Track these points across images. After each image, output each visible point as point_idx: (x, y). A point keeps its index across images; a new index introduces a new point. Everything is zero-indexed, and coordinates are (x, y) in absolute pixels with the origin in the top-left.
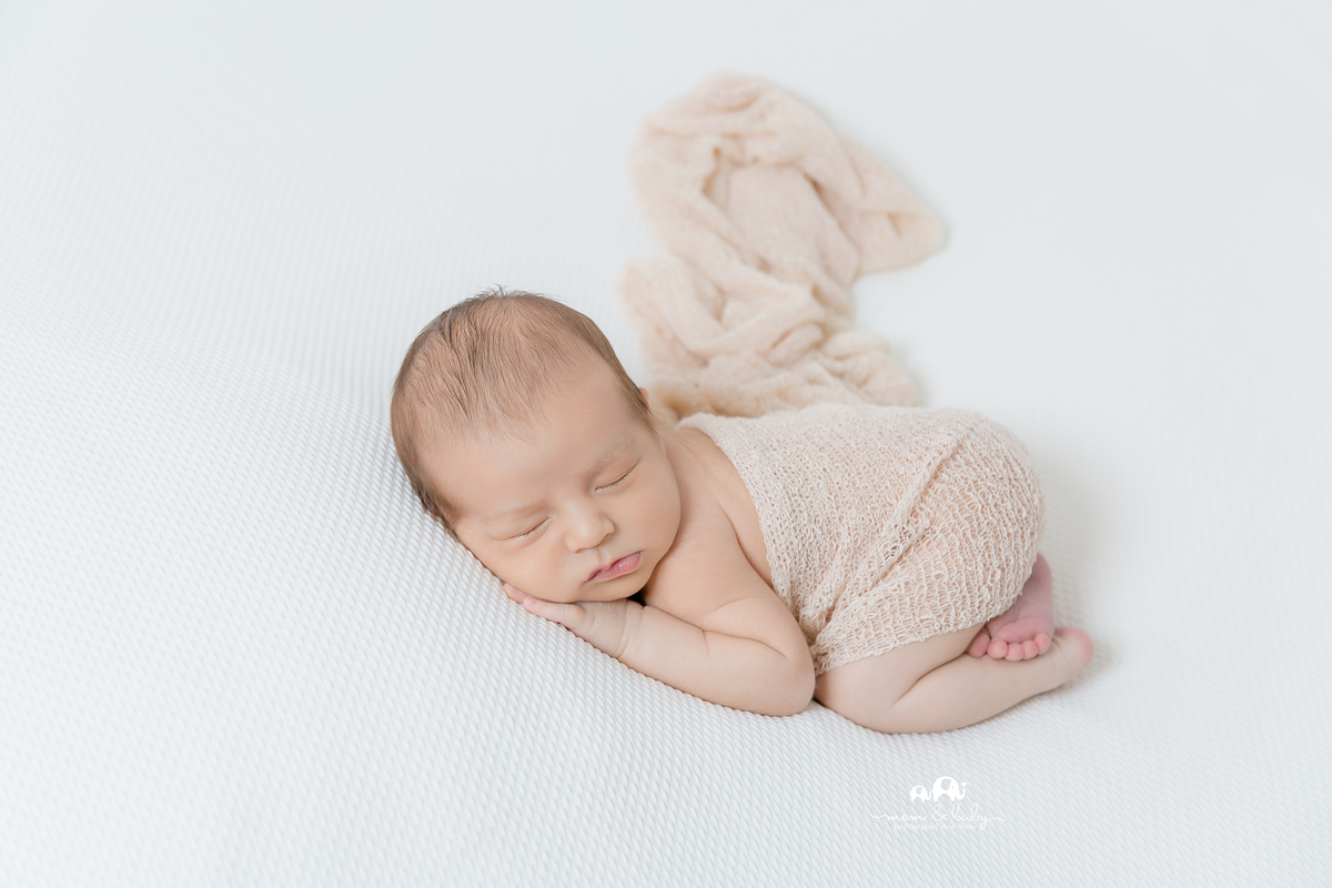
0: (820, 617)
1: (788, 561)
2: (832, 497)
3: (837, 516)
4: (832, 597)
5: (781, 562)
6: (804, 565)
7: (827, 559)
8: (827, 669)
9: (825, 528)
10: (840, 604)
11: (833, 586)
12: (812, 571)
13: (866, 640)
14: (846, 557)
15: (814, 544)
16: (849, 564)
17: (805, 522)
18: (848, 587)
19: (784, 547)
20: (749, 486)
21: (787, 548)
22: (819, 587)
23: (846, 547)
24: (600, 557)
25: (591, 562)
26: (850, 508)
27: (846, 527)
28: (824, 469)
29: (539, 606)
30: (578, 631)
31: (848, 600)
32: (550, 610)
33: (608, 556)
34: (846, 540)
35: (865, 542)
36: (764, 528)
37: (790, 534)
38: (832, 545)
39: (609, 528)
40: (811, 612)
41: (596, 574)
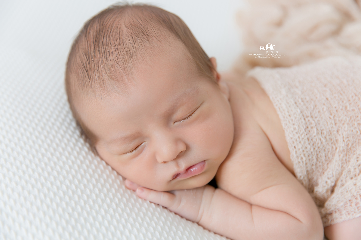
0: (327, 191)
1: (304, 159)
2: (332, 117)
3: (335, 129)
4: (333, 179)
5: (300, 160)
6: (315, 160)
7: (330, 156)
8: (332, 223)
9: (328, 137)
10: (339, 183)
11: (334, 173)
12: (321, 164)
13: (356, 207)
14: (342, 155)
15: (321, 147)
16: (344, 159)
17: (315, 134)
18: (344, 173)
19: (301, 150)
20: (279, 113)
21: (303, 151)
22: (326, 173)
23: (341, 149)
24: (178, 165)
25: (172, 169)
26: (343, 124)
27: (341, 136)
28: (327, 99)
29: (145, 194)
30: (171, 208)
31: (344, 182)
32: (152, 196)
33: (183, 164)
34: (341, 145)
35: (354, 145)
36: (288, 139)
37: (305, 142)
38: (333, 147)
39: (182, 148)
40: (321, 190)
41: (176, 176)
